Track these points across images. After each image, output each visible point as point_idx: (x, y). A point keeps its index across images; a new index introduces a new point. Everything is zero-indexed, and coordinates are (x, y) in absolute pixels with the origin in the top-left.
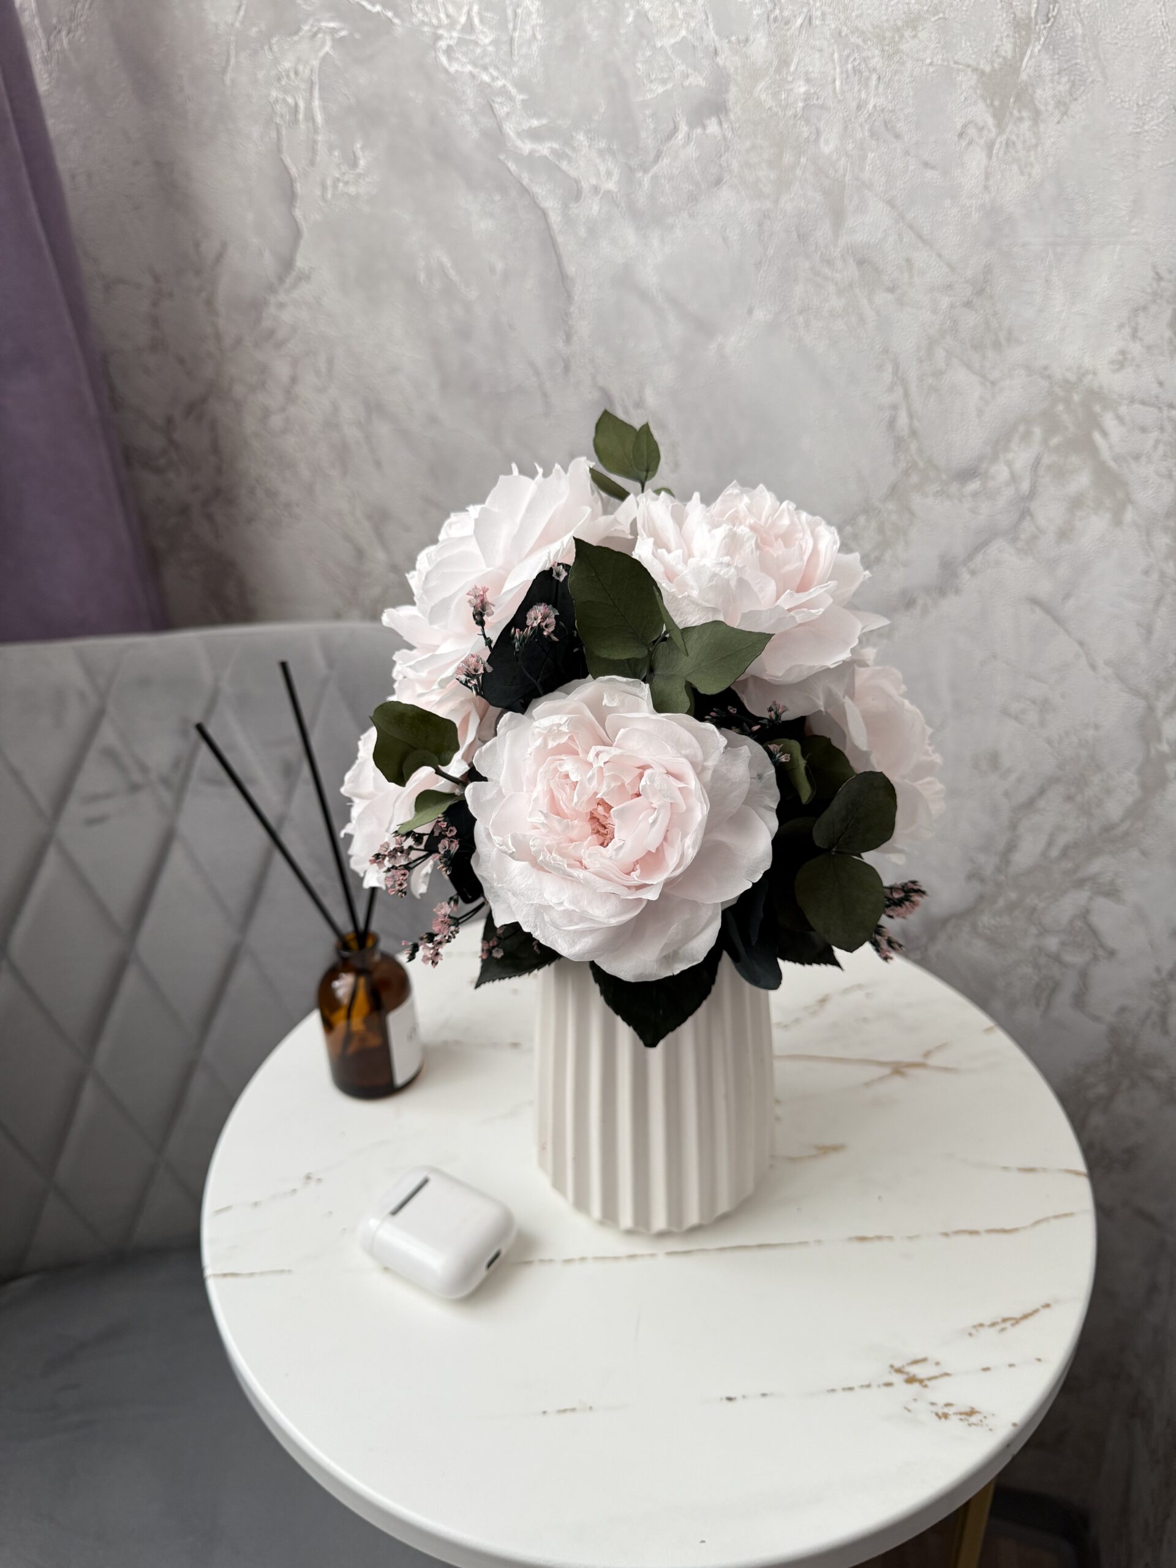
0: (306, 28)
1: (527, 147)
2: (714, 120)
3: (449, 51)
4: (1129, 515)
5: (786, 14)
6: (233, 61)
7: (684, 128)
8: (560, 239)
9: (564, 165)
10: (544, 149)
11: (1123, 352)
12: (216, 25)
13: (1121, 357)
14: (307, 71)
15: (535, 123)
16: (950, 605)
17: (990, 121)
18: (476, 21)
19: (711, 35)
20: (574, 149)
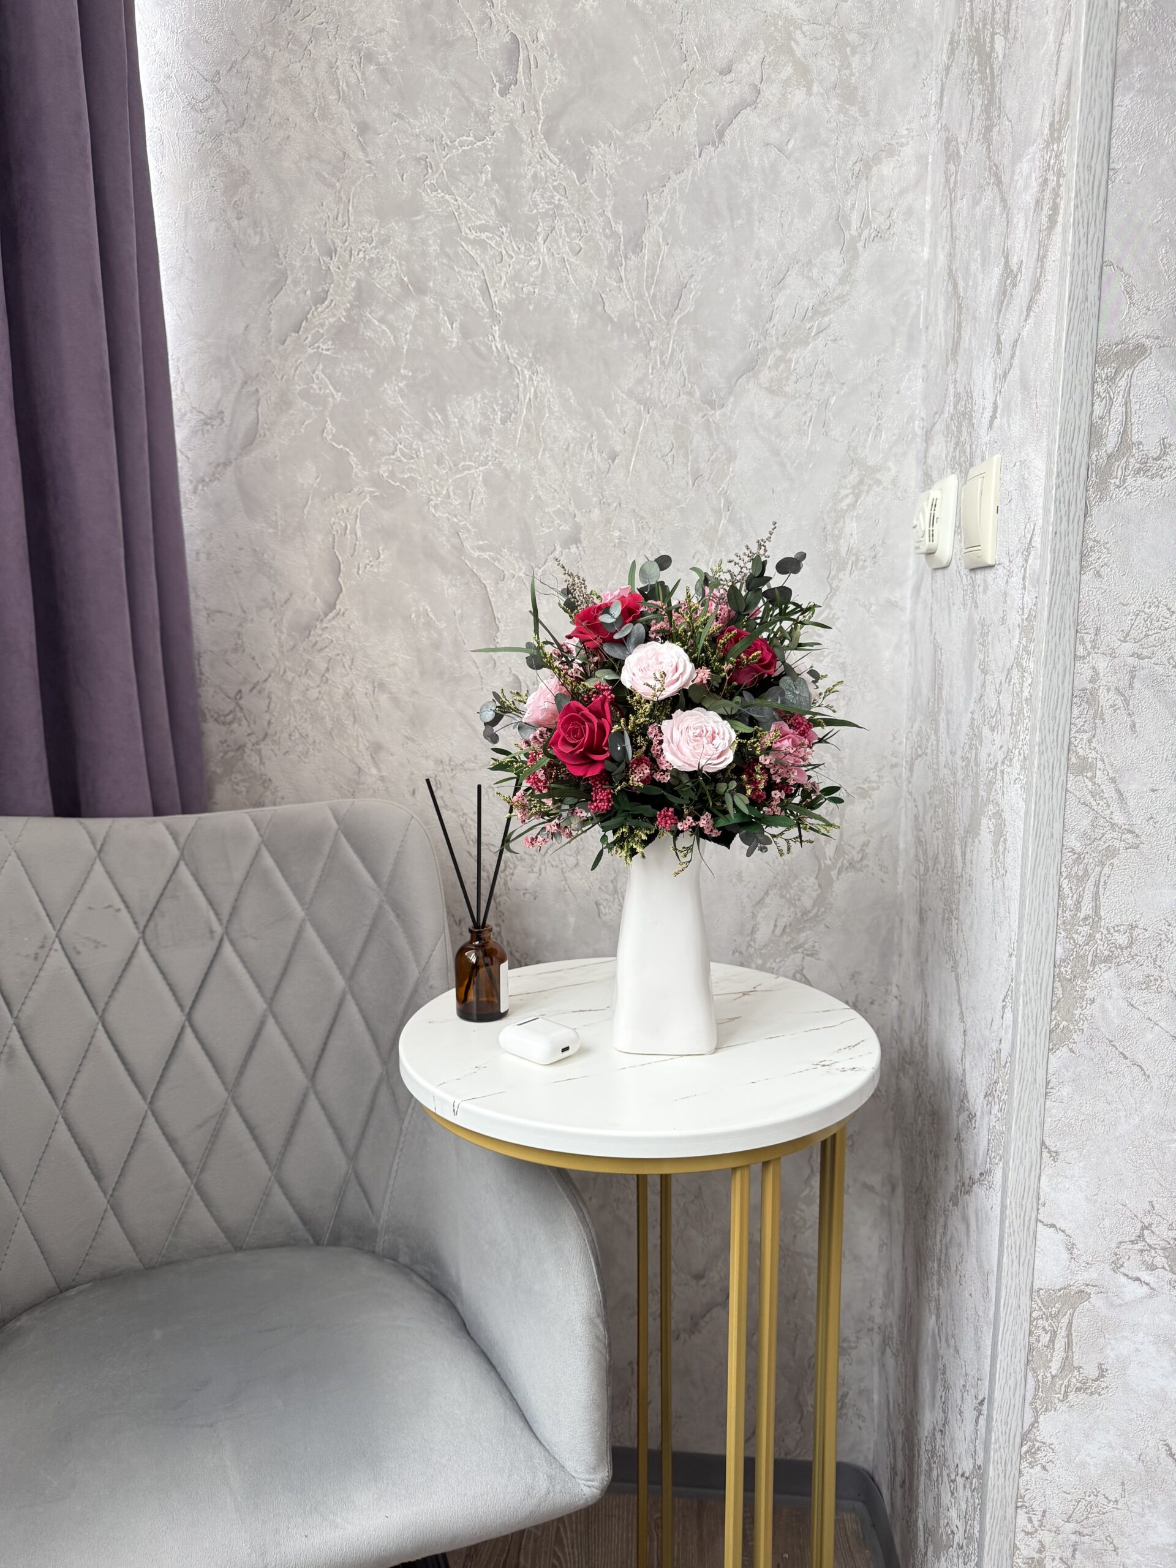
0: (355, 490)
1: (476, 554)
2: (574, 546)
3: (436, 507)
5: (609, 501)
6: (310, 502)
7: (559, 548)
8: (492, 599)
9: (496, 564)
10: (486, 555)
12: (303, 485)
14: (354, 510)
15: (481, 543)
17: (707, 552)
18: (451, 494)
19: (572, 508)
20: (501, 556)
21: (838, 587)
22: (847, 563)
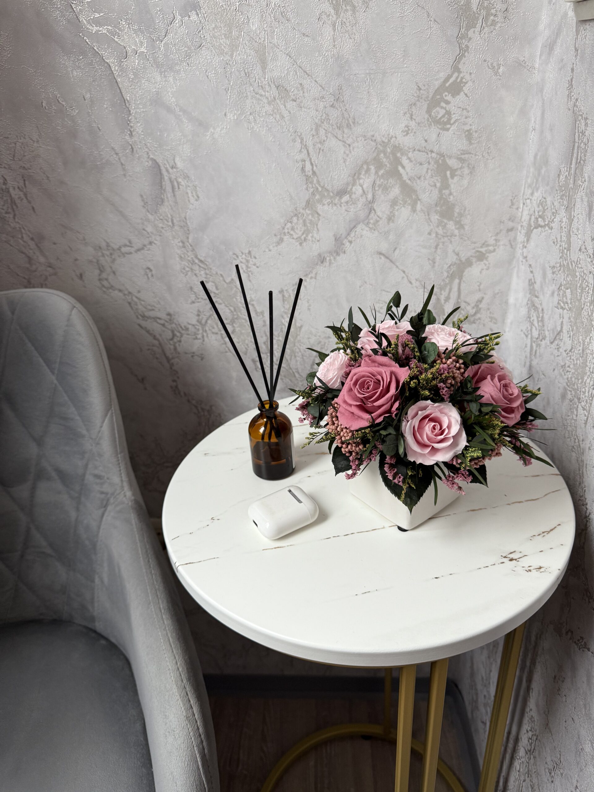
1: (95, 29)
4: (419, 207)
7: (178, 17)
8: (119, 80)
9: (116, 39)
10: (104, 30)
11: (407, 126)
13: (406, 129)
15: (97, 15)
16: (342, 259)
17: (332, 11)
20: (120, 29)
21: (467, 47)
22: (477, 19)
